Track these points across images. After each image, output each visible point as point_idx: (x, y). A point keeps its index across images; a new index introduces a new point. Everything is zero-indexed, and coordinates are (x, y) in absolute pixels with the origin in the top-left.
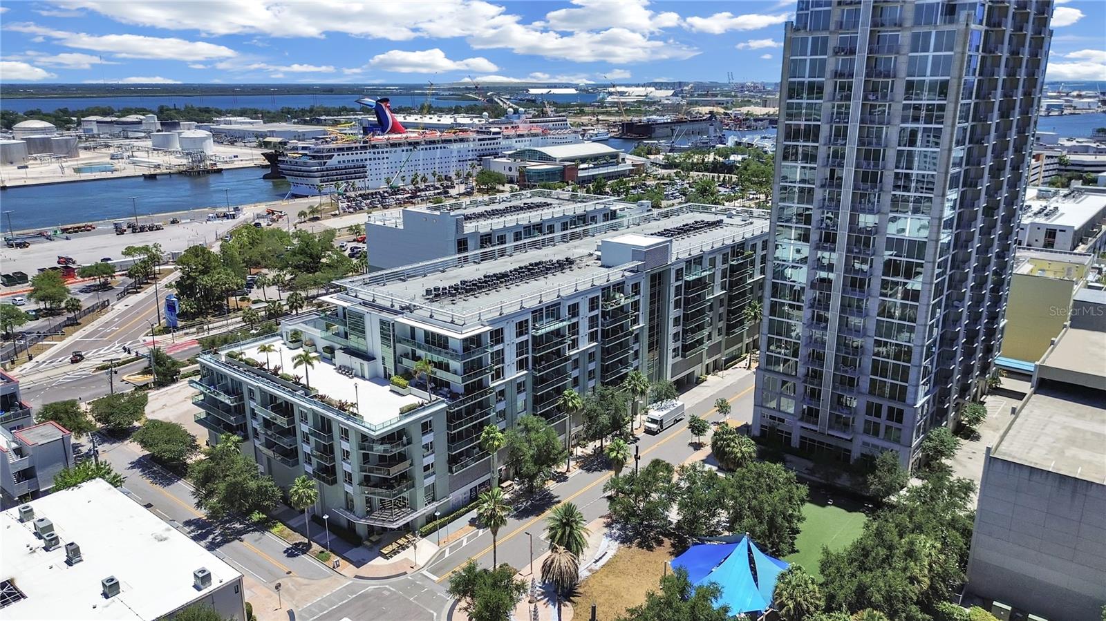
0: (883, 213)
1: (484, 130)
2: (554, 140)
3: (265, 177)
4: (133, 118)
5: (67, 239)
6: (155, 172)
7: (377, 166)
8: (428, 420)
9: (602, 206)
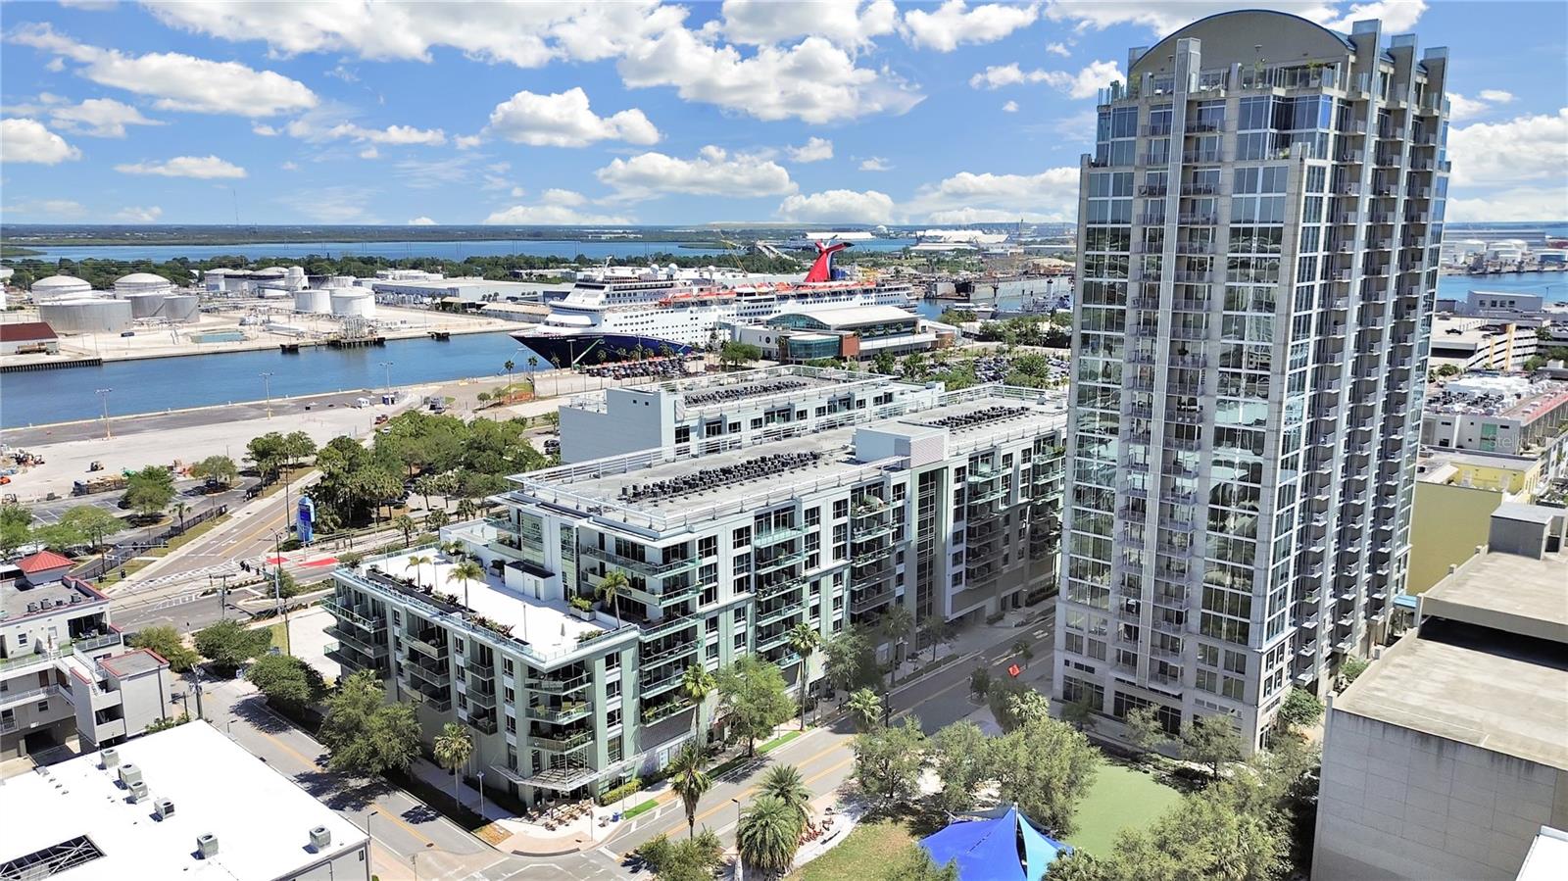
0: (1208, 396)
4: (272, 271)
6: (297, 343)
8: (615, 651)
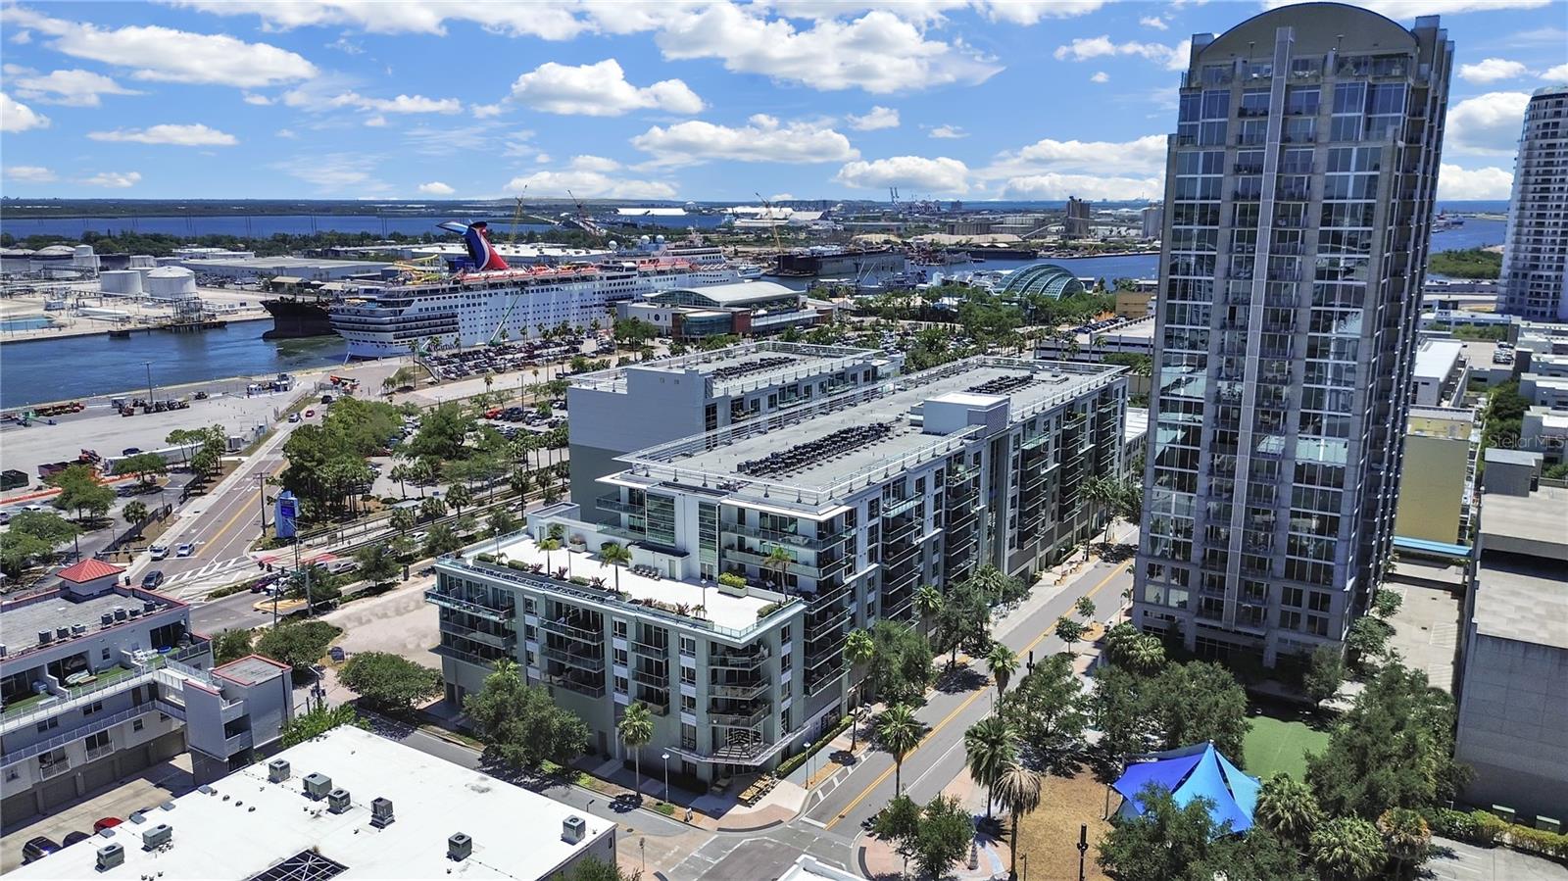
1: (611, 264)
2: (709, 279)
3: (267, 337)
4: (56, 250)
5: (51, 423)
6: (123, 328)
7: (472, 315)
8: (785, 627)
9: (861, 362)
